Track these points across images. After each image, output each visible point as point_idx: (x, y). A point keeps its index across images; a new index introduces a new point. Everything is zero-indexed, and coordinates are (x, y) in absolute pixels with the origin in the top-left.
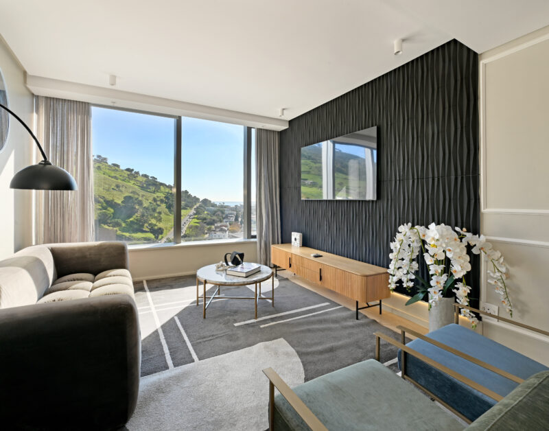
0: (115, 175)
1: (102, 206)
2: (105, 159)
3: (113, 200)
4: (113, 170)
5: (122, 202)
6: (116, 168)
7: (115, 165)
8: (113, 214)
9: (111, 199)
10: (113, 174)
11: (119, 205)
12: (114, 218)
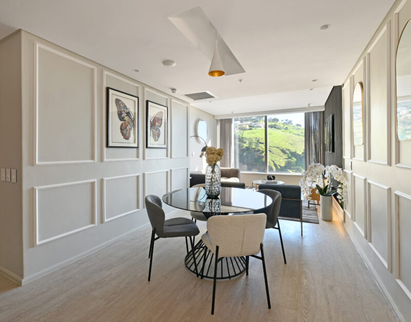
0: (298, 133)
1: (288, 156)
2: (291, 121)
3: (295, 152)
4: (297, 129)
5: (302, 153)
6: (299, 127)
7: (298, 125)
8: (296, 162)
9: (294, 151)
10: (296, 132)
11: (300, 155)
12: (296, 165)
